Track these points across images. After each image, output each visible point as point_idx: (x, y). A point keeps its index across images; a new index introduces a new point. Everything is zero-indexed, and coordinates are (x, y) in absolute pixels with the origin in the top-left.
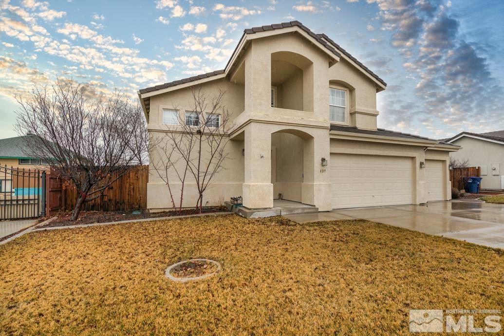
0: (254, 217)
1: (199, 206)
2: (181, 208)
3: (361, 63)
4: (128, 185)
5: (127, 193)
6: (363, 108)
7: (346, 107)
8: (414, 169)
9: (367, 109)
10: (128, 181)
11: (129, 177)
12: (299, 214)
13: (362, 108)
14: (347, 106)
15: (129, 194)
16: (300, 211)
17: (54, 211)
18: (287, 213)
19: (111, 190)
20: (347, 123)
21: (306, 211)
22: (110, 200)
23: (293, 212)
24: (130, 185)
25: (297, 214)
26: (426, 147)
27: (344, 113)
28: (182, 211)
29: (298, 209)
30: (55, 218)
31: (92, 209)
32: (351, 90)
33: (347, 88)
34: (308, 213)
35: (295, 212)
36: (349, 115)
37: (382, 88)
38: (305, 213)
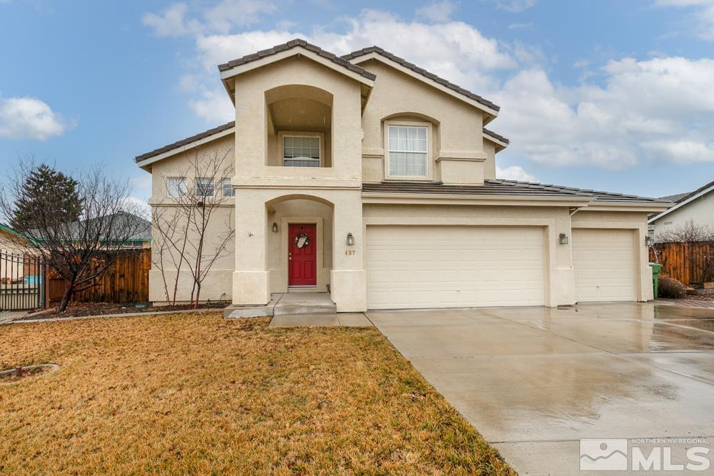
0: (234, 316)
1: (195, 299)
2: (174, 301)
3: (445, 81)
4: (141, 272)
5: (140, 282)
6: (456, 152)
7: (427, 152)
8: (546, 246)
9: (462, 152)
10: (141, 267)
11: (142, 262)
12: (303, 314)
13: (453, 152)
14: (429, 150)
15: (142, 283)
16: (304, 311)
17: (54, 301)
18: (284, 313)
19: (122, 279)
20: (429, 177)
21: (314, 310)
22: (121, 290)
23: (293, 312)
24: (144, 272)
25: (299, 314)
26: (577, 208)
27: (424, 162)
28: (178, 306)
29: (302, 307)
30: (54, 309)
31: (102, 301)
32: (435, 125)
33: (429, 122)
34: (319, 313)
35: (297, 312)
36: (431, 164)
37: (491, 115)
38: (314, 313)
